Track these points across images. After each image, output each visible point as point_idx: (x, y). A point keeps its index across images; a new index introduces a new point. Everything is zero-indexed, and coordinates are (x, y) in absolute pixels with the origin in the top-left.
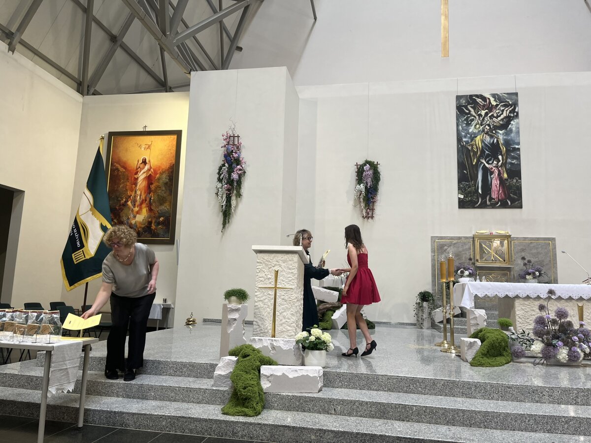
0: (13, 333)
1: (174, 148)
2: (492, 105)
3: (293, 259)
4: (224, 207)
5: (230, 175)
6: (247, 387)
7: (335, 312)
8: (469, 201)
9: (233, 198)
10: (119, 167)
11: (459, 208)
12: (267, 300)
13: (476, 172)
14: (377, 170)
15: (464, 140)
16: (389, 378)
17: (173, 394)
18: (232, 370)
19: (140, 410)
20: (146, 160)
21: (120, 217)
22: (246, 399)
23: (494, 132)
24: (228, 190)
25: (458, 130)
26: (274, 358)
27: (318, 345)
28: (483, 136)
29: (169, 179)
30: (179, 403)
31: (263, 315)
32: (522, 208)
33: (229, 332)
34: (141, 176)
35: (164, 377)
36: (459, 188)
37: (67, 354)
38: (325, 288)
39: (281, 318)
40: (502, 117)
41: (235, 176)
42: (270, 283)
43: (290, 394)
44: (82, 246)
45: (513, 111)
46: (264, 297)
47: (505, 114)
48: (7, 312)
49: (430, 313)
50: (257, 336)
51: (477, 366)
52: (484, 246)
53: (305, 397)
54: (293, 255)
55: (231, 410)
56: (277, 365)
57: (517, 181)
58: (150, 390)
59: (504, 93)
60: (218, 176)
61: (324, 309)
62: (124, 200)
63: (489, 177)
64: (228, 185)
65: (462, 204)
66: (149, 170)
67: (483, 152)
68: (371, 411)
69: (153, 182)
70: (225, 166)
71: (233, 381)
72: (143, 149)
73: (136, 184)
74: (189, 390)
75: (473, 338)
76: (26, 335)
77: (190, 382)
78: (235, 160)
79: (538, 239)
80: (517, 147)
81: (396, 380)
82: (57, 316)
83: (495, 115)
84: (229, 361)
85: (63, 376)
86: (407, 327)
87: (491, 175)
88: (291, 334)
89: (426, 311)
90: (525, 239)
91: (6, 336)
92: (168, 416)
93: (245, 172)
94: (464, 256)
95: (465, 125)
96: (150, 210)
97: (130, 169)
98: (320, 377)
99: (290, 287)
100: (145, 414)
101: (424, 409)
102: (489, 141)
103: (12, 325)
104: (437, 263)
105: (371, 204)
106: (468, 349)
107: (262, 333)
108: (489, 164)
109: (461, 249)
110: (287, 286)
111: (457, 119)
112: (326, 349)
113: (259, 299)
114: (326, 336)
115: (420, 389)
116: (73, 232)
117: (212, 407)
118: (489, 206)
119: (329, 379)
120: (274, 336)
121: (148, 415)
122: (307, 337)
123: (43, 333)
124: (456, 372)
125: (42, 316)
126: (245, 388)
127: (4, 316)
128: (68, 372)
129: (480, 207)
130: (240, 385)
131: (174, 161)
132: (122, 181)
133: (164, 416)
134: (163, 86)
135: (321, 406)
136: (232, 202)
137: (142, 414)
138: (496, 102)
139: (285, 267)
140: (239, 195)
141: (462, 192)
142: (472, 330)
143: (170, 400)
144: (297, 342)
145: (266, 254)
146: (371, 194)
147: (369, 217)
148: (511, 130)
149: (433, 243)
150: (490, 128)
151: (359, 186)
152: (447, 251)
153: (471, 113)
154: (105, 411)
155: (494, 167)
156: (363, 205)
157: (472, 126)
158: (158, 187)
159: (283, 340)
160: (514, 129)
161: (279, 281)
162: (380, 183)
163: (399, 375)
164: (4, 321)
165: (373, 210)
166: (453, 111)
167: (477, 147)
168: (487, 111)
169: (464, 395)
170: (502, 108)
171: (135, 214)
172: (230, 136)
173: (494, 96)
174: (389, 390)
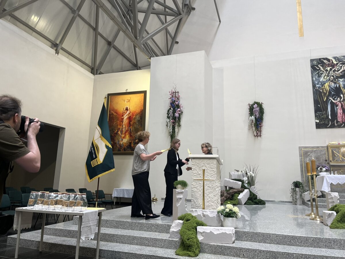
0: (61, 206)
1: (143, 101)
2: (334, 64)
3: (213, 162)
4: (171, 132)
5: (174, 114)
6: (190, 239)
7: (240, 194)
8: (323, 124)
9: (176, 127)
10: (114, 113)
11: (316, 128)
12: (198, 187)
13: (326, 106)
14: (262, 107)
15: (317, 86)
16: (277, 236)
17: (147, 242)
18: (180, 229)
19: (129, 251)
20: (127, 108)
21: (114, 140)
22: (189, 246)
23: (337, 80)
24: (173, 123)
25: (312, 80)
26: (204, 222)
27: (230, 215)
28: (330, 83)
29: (140, 118)
30: (150, 247)
31: (197, 196)
33: (178, 206)
34: (125, 117)
35: (142, 232)
36: (316, 116)
37: (90, 217)
38: (233, 179)
39: (208, 198)
40: (341, 70)
41: (177, 115)
42: (200, 177)
43: (215, 244)
44: (96, 157)
46: (197, 185)
47: (342, 69)
48: (59, 194)
49: (301, 195)
50: (194, 208)
51: (334, 229)
52: (334, 152)
53: (225, 246)
54: (213, 160)
55: (181, 253)
56: (206, 226)
58: (134, 239)
59: (342, 56)
60: (167, 115)
61: (233, 192)
62: (116, 131)
63: (335, 108)
64: (173, 120)
65: (318, 126)
66: (129, 113)
67: (330, 93)
68: (267, 256)
69: (132, 120)
70: (171, 109)
71: (181, 235)
72: (126, 102)
73: (122, 122)
74: (156, 240)
75: (331, 211)
76: (69, 207)
77: (156, 235)
78: (176, 105)
81: (282, 237)
82: (85, 196)
83: (337, 70)
84: (178, 223)
85: (88, 230)
86: (287, 203)
87: (336, 107)
88: (214, 207)
89: (298, 194)
91: (58, 207)
92: (145, 255)
93: (182, 112)
94: (322, 158)
95: (317, 77)
96: (131, 136)
97: (119, 113)
98: (233, 234)
99: (213, 179)
100: (132, 253)
101: (301, 255)
102: (333, 86)
103: (61, 201)
104: (304, 163)
105: (259, 128)
106: (328, 218)
107: (197, 207)
108: (334, 100)
109: (319, 154)
110: (211, 179)
111: (312, 74)
112: (236, 217)
113: (194, 186)
114: (236, 209)
115: (298, 243)
116: (91, 150)
117: (169, 251)
118: (336, 126)
119: (239, 235)
120: (204, 209)
121: (134, 253)
122: (224, 209)
123: (77, 206)
124: (320, 232)
125: (77, 196)
126: (188, 240)
127: (57, 196)
128: (91, 228)
129: (331, 127)
130: (185, 237)
131: (143, 108)
132: (115, 120)
133: (142, 254)
134: (136, 67)
135: (235, 252)
136: (175, 130)
137: (130, 253)
138: (337, 62)
139: (208, 167)
140: (179, 126)
141: (318, 118)
142: (330, 206)
143: (145, 246)
144: (218, 212)
145: (197, 160)
146: (259, 121)
147: (258, 136)
149: (300, 151)
150: (334, 78)
151: (251, 118)
152: (310, 156)
153: (321, 69)
154: (110, 251)
155: (338, 102)
156: (254, 128)
157: (322, 77)
158: (134, 123)
159: (209, 211)
161: (205, 175)
162: (264, 115)
163: (284, 234)
164: (57, 199)
165: (260, 131)
166: (309, 69)
167: (326, 90)
168: (331, 67)
169: (326, 247)
170: (341, 65)
171: (122, 138)
172: (173, 92)
174: (278, 243)
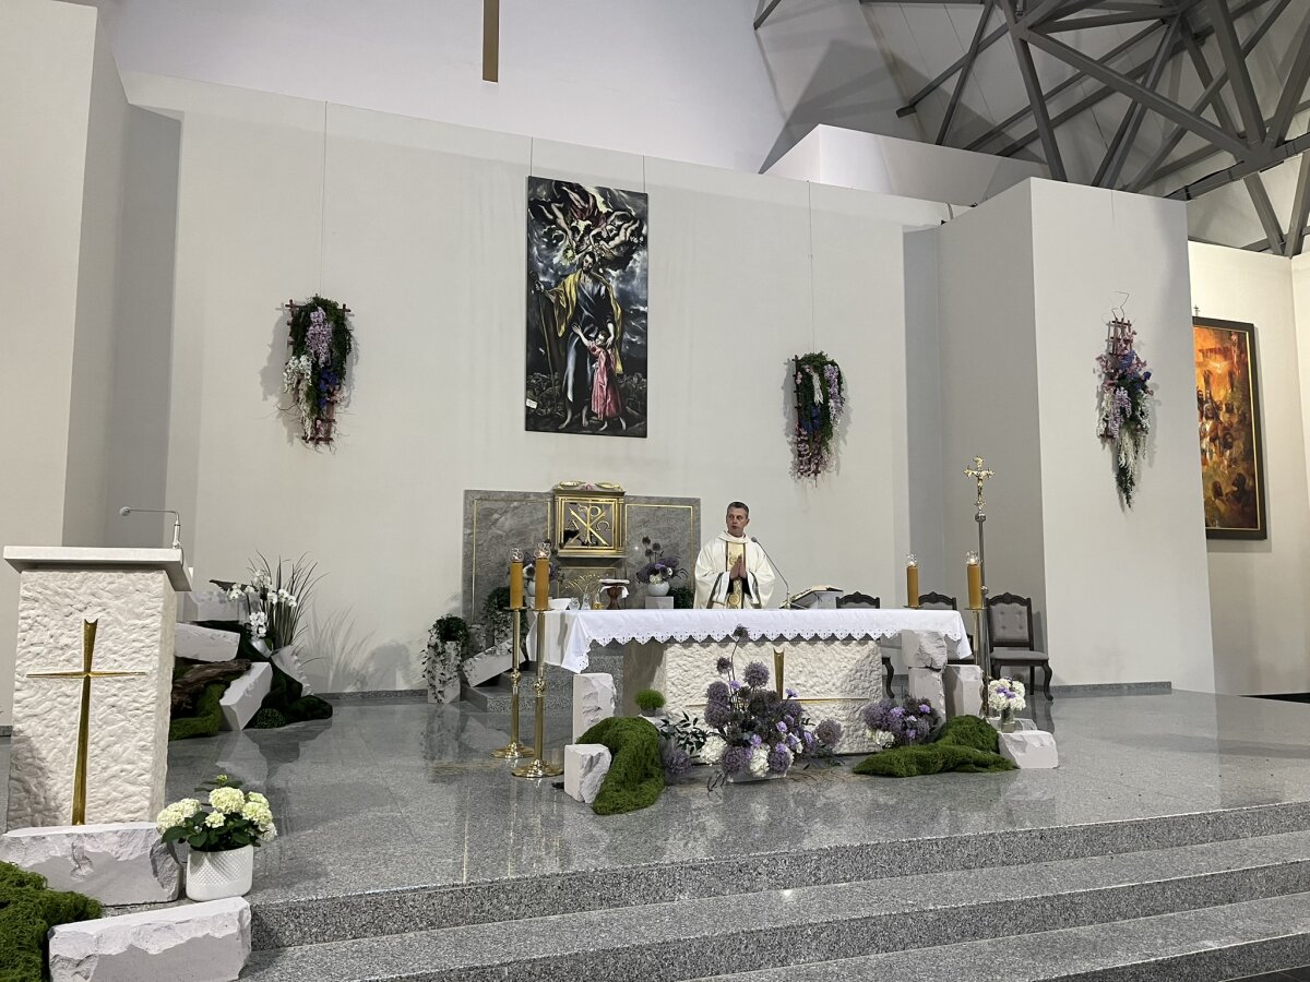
2: (599, 213)
3: (147, 585)
7: (228, 686)
8: (546, 416)
11: (527, 429)
13: (563, 355)
14: (343, 324)
15: (542, 279)
16: (433, 894)
25: (529, 255)
28: (580, 277)
32: (645, 436)
36: (529, 386)
38: (202, 624)
40: (617, 241)
42: (69, 660)
45: (637, 232)
47: (622, 237)
49: (460, 668)
51: (609, 814)
52: (573, 513)
57: (639, 380)
59: (623, 191)
61: (198, 681)
63: (588, 368)
65: (534, 422)
67: (578, 310)
75: (591, 743)
79: (672, 501)
80: (642, 309)
83: (604, 235)
87: (592, 365)
88: (138, 806)
89: (452, 661)
90: (649, 499)
94: (533, 535)
95: (544, 246)
98: (244, 933)
99: (138, 669)
102: (590, 289)
104: (476, 551)
105: (326, 408)
106: (585, 775)
107: (40, 812)
108: (589, 338)
109: (527, 520)
110: (128, 667)
111: (529, 231)
112: (254, 842)
113: (28, 711)
114: (255, 806)
118: (585, 428)
119: (268, 926)
120: (79, 818)
122: (196, 816)
138: (608, 206)
139: (120, 610)
141: (534, 393)
142: (586, 724)
144: (167, 836)
145: (56, 573)
146: (327, 382)
147: (320, 439)
148: (633, 272)
149: (467, 508)
150: (594, 260)
151: (296, 361)
152: (498, 525)
153: (559, 221)
155: (599, 346)
156: (305, 407)
157: (558, 251)
160: (638, 270)
161: (98, 653)
162: (351, 358)
165: (330, 421)
166: (522, 211)
167: (567, 300)
170: (618, 223)
173: (603, 191)
